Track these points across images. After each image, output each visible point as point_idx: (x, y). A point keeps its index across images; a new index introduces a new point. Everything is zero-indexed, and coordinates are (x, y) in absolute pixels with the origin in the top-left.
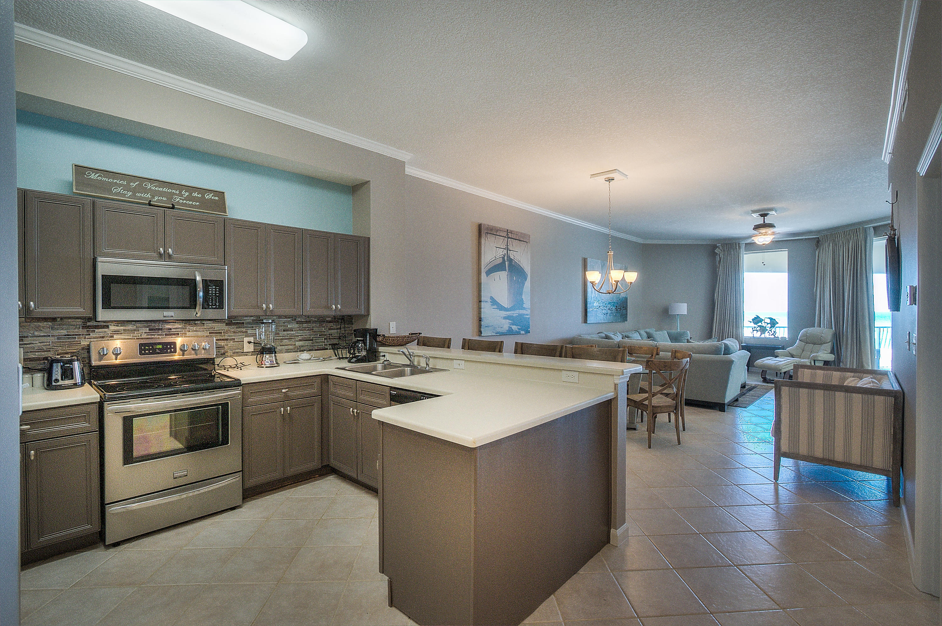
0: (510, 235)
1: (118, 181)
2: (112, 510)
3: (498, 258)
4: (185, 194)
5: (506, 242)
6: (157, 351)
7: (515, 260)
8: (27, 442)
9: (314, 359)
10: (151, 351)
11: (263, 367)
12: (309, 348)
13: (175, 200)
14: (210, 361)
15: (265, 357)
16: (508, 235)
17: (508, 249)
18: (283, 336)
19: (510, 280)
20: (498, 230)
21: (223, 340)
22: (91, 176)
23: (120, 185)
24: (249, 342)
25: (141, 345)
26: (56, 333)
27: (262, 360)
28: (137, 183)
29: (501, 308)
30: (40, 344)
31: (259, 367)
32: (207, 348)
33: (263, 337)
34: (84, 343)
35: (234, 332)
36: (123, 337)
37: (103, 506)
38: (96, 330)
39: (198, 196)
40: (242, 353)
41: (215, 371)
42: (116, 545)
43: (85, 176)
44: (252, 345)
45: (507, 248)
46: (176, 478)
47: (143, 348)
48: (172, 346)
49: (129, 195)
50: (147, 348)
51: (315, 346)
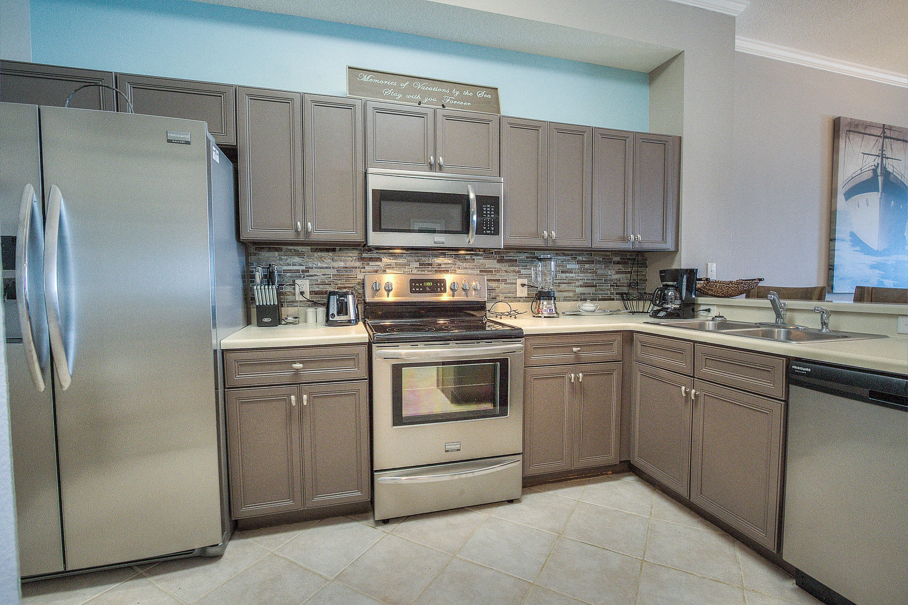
0: (888, 133)
1: (389, 82)
2: (381, 479)
3: (865, 170)
4: (455, 93)
5: (880, 144)
6: (428, 289)
7: (894, 173)
8: (302, 383)
9: (599, 311)
10: (421, 289)
11: (541, 317)
12: (591, 297)
13: (445, 101)
14: (481, 306)
15: (543, 303)
16: (885, 133)
17: (883, 156)
18: (561, 280)
19: (885, 205)
20: (868, 125)
21: (494, 280)
22: (363, 78)
23: (389, 87)
24: (523, 285)
25: (412, 281)
26: (335, 264)
27: (539, 307)
28: (407, 84)
29: (866, 250)
30: (323, 277)
31: (535, 317)
32: (479, 288)
33: (539, 279)
34: (360, 276)
35: (506, 271)
36: (395, 272)
37: (372, 472)
38: (371, 263)
39: (470, 94)
40: (515, 298)
41: (486, 317)
42: (386, 522)
43: (358, 79)
44: (525, 289)
45: (882, 154)
46: (448, 451)
47: (413, 284)
48: (442, 284)
49: (399, 97)
50: (417, 284)
51: (598, 294)
